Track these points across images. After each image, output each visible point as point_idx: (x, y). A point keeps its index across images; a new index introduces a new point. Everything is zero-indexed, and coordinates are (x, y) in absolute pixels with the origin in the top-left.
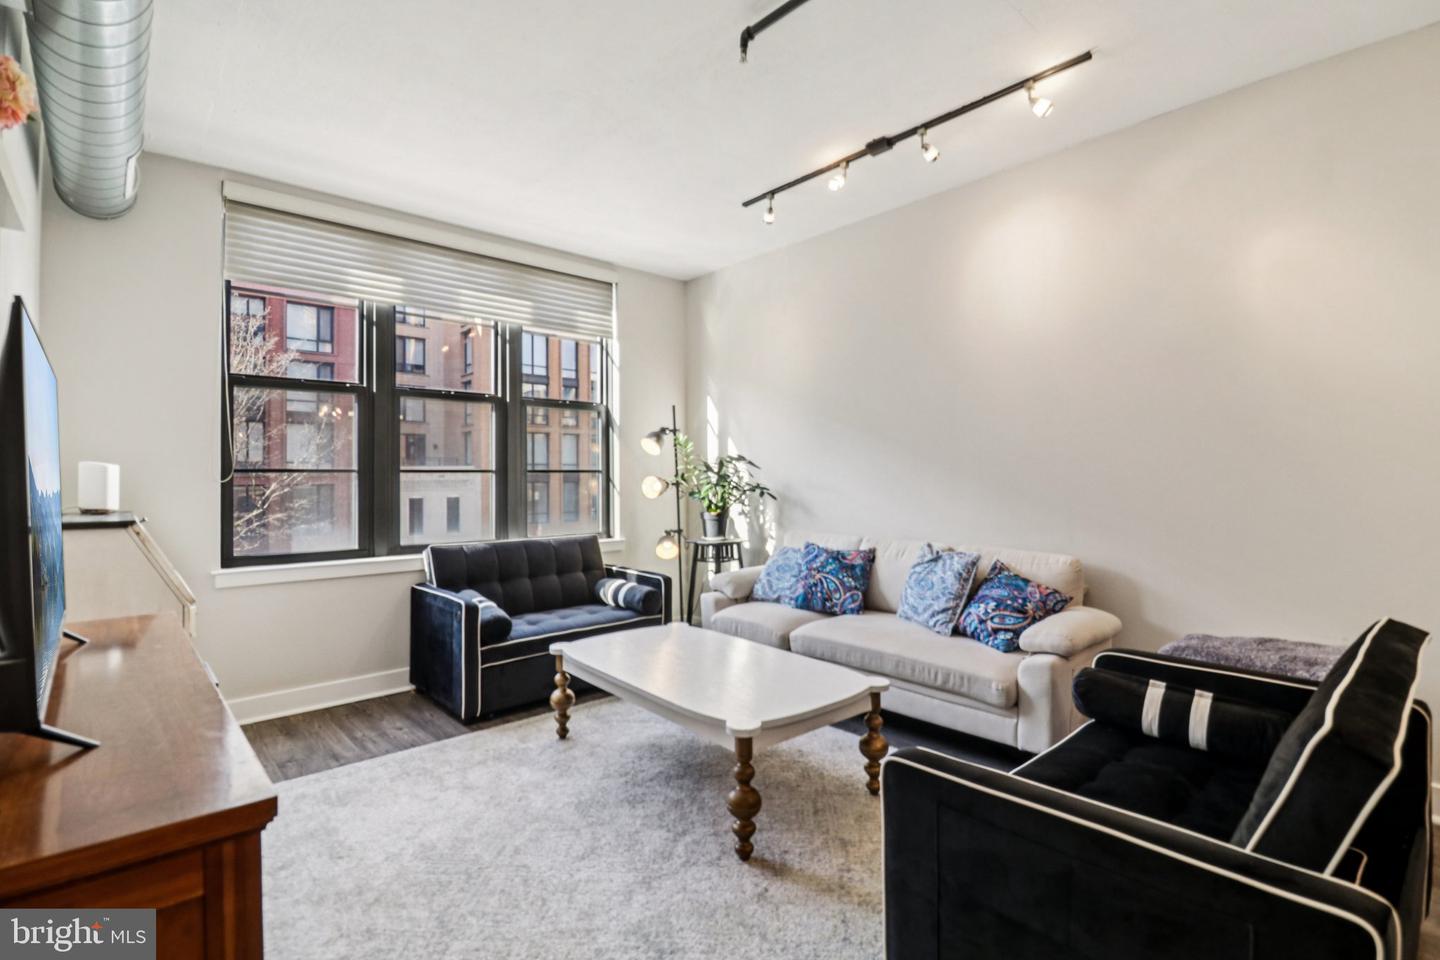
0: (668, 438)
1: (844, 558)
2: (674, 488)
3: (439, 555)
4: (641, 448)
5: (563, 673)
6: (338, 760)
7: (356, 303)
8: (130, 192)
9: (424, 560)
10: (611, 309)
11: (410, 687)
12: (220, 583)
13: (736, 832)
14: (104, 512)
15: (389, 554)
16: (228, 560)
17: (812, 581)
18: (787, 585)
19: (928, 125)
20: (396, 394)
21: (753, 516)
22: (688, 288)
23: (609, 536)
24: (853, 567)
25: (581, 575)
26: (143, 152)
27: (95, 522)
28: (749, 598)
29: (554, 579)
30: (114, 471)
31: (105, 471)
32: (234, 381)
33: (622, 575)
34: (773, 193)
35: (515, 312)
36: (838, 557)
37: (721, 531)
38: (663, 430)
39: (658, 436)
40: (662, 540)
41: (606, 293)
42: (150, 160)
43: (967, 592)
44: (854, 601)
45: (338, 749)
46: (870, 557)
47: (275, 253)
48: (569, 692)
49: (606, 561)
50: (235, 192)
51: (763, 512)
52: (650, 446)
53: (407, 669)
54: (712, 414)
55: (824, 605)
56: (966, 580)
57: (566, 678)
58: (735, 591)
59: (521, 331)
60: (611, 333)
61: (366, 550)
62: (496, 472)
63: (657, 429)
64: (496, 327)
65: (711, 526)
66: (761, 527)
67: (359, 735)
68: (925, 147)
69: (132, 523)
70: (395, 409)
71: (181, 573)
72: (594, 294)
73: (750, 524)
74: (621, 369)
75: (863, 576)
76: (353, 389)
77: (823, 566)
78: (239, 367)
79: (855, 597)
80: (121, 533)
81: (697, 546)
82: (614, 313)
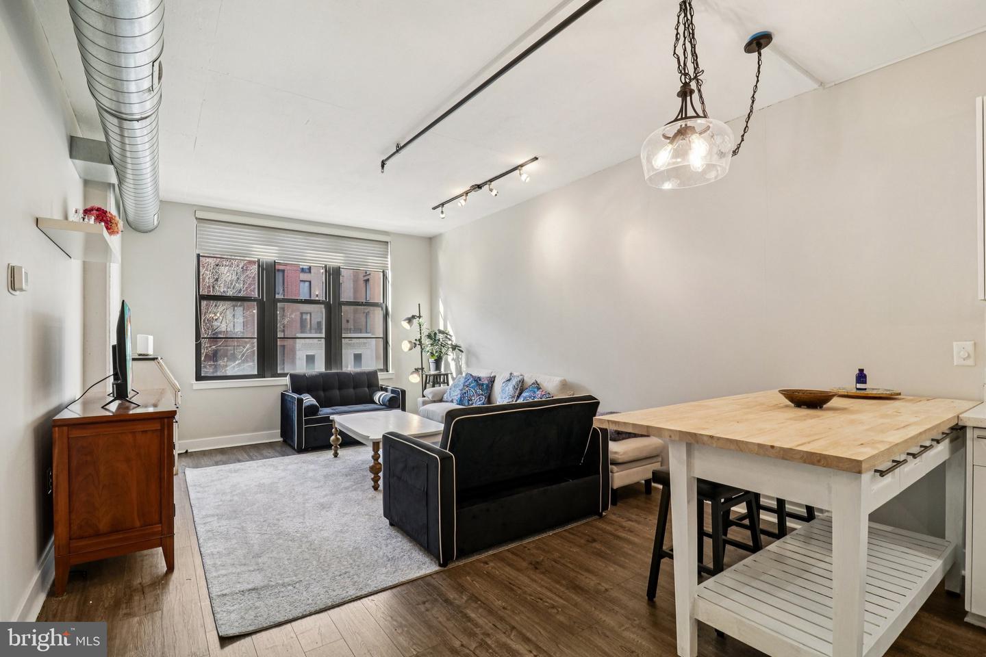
0: (415, 321)
1: (480, 380)
2: (419, 346)
3: (294, 378)
4: (402, 326)
5: (336, 428)
6: (239, 461)
7: (256, 260)
8: (156, 223)
9: (286, 381)
10: (388, 255)
11: (281, 439)
12: (195, 387)
13: (372, 479)
14: (147, 355)
15: (271, 377)
16: (199, 378)
17: (464, 391)
18: (456, 394)
19: (491, 181)
20: (276, 301)
21: (457, 360)
22: (431, 241)
23: (387, 371)
24: (483, 385)
25: (367, 389)
26: (161, 201)
27: (143, 358)
28: (441, 401)
29: (351, 391)
30: (151, 338)
31: (147, 339)
32: (201, 298)
33: (386, 390)
34: (443, 205)
35: (335, 260)
36: (477, 380)
37: (438, 367)
38: (413, 317)
39: (410, 320)
40: (413, 373)
41: (385, 247)
42: (164, 204)
43: (517, 394)
44: (480, 401)
45: (241, 458)
46: (492, 380)
47: (220, 240)
48: (339, 436)
49: (381, 383)
50: (200, 215)
51: (461, 359)
52: (405, 325)
53: (280, 431)
54: (441, 308)
55: (469, 403)
56: (517, 389)
57: (337, 430)
58: (433, 397)
59: (340, 268)
60: (387, 267)
61: (261, 375)
62: (325, 338)
63: (410, 316)
64: (326, 266)
65: (432, 366)
66: (460, 367)
67: (251, 454)
68: (491, 190)
69: (157, 358)
70: (275, 308)
71: (178, 381)
72: (378, 248)
73: (456, 365)
74: (392, 285)
75: (487, 389)
76: (255, 300)
77: (469, 384)
78: (204, 292)
79: (481, 399)
80: (152, 362)
81: (427, 376)
82: (389, 257)
